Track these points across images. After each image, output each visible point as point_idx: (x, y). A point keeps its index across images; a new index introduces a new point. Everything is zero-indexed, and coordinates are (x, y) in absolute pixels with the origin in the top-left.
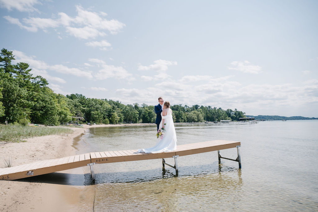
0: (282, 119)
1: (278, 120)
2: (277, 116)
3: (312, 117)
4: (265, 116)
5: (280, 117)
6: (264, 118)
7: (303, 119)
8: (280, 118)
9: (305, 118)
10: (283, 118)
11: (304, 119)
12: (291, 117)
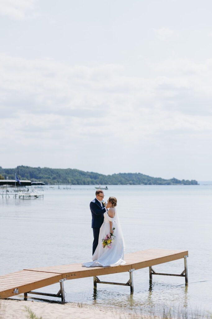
0: (89, 179)
1: (78, 184)
2: (75, 171)
3: (172, 178)
4: (39, 169)
5: (82, 173)
6: (36, 178)
7: (146, 184)
8: (83, 178)
9: (152, 178)
10: (91, 177)
11: (150, 184)
12: (114, 176)
